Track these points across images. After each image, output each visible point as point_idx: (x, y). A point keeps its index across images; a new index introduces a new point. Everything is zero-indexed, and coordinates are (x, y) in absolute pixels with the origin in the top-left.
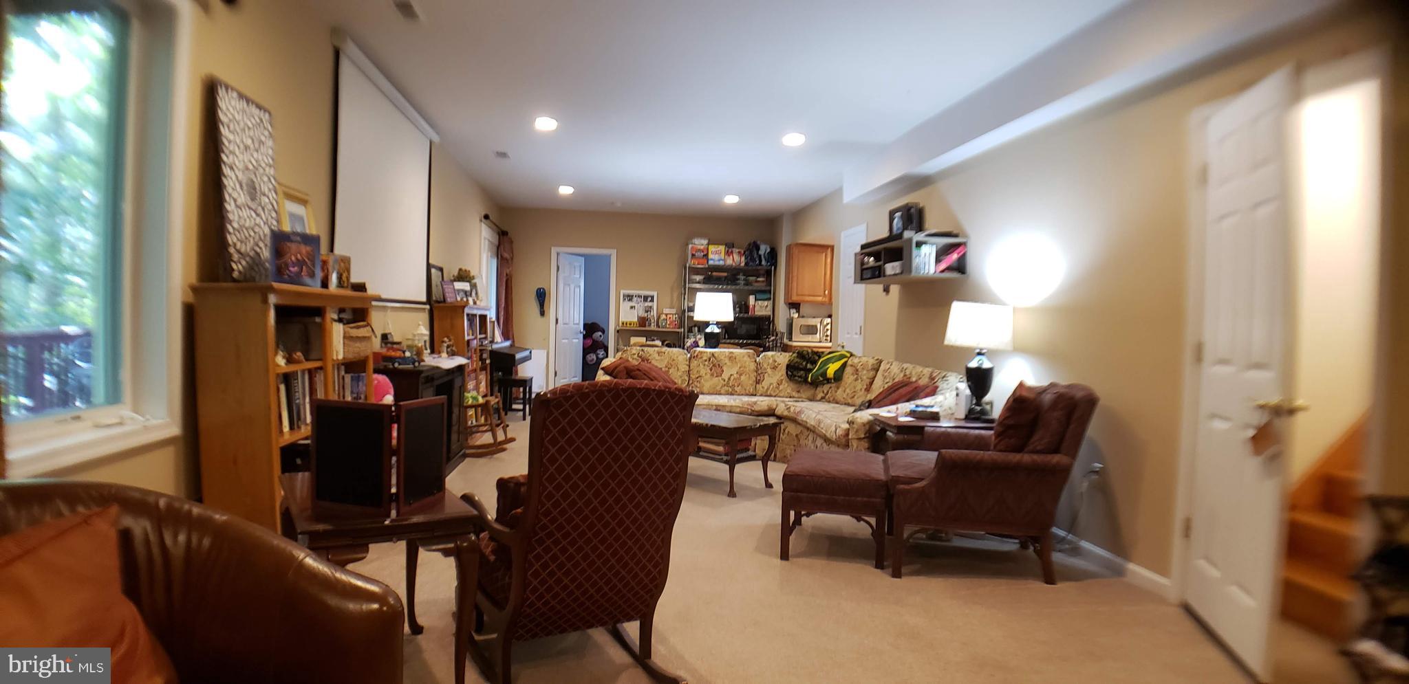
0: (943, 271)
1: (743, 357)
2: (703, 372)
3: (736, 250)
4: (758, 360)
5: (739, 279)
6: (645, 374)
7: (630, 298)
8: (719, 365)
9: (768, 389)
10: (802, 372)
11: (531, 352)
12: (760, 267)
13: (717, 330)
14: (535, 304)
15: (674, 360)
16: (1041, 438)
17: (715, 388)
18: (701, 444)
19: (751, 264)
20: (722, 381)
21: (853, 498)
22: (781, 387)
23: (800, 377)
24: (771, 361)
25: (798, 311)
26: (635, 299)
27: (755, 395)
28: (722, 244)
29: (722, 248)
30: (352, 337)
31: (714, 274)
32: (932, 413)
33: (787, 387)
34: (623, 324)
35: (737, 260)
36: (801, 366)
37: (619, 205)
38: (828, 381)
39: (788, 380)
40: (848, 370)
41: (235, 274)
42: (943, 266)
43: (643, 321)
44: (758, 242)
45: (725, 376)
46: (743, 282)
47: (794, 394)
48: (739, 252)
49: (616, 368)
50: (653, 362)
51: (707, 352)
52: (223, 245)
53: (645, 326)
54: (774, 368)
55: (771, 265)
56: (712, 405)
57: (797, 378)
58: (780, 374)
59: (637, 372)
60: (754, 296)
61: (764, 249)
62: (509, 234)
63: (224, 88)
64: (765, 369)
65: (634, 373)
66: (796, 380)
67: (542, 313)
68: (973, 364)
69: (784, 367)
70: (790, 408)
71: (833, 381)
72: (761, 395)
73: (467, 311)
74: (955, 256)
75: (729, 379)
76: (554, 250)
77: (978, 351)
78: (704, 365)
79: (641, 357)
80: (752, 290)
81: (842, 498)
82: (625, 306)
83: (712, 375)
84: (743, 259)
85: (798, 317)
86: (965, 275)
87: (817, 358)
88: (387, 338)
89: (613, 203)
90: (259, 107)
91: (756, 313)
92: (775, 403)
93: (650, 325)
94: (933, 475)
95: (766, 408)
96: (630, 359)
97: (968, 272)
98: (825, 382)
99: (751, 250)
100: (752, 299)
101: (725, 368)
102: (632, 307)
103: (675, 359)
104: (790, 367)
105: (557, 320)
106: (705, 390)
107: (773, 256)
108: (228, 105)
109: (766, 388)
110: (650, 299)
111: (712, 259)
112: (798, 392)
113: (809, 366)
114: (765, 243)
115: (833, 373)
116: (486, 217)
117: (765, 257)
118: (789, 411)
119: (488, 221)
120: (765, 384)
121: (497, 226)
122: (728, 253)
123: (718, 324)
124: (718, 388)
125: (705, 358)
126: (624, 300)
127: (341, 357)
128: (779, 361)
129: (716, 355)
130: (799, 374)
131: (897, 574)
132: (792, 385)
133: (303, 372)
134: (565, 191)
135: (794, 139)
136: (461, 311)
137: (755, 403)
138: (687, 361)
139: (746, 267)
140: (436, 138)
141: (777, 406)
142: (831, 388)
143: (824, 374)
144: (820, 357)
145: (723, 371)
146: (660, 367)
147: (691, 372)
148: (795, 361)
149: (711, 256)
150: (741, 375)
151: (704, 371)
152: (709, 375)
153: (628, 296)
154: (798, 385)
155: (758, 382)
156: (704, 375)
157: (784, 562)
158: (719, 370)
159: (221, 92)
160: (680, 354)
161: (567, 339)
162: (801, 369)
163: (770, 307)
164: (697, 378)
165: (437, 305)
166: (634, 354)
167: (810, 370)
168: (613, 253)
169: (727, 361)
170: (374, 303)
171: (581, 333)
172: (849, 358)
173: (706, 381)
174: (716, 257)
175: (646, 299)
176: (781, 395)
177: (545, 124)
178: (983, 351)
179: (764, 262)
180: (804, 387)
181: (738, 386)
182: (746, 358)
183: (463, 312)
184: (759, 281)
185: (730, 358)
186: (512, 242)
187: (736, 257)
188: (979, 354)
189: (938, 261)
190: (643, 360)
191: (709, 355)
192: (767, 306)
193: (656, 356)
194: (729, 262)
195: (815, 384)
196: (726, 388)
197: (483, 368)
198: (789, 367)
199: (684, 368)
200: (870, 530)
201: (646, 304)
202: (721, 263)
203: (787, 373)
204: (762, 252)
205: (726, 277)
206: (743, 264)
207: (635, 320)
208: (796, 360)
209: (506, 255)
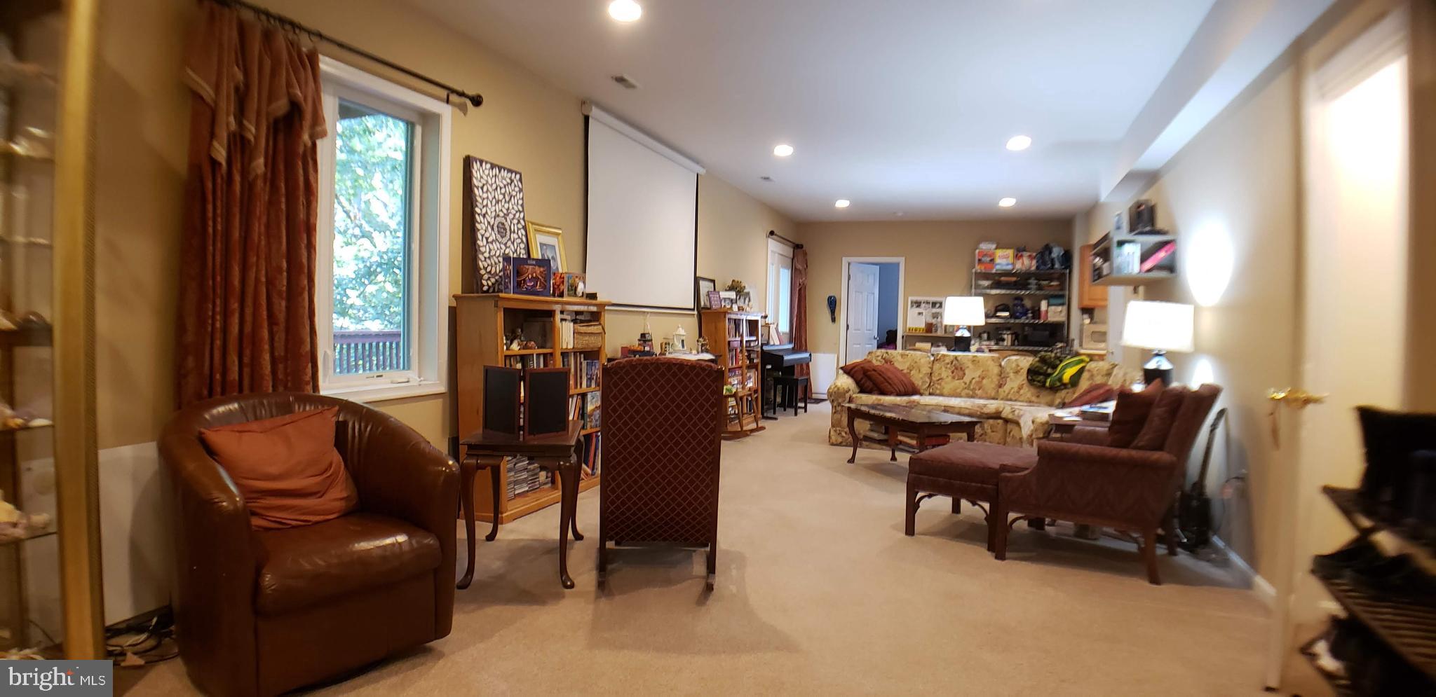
0: (1149, 271)
1: (987, 361)
2: (944, 375)
3: (1026, 254)
4: (1003, 364)
5: (1029, 284)
6: (880, 375)
7: (918, 304)
8: (961, 368)
9: (1009, 393)
10: (1042, 377)
11: (810, 355)
12: (1052, 271)
13: (967, 334)
14: (827, 312)
15: (916, 362)
16: (1145, 436)
17: (956, 390)
18: (900, 438)
19: (1042, 267)
20: (963, 384)
21: (968, 483)
22: (1022, 392)
23: (1039, 381)
24: (1014, 365)
25: (1092, 318)
26: (923, 305)
27: (997, 399)
28: (1010, 248)
29: (1010, 252)
30: (582, 333)
31: (1003, 278)
32: (1103, 414)
33: (1028, 392)
34: (909, 330)
35: (1026, 263)
36: (1041, 371)
37: (900, 214)
38: (1065, 386)
39: (1028, 384)
40: (1085, 375)
41: (485, 288)
42: (1148, 265)
43: (930, 327)
44: (1052, 245)
45: (967, 379)
46: (1035, 287)
47: (1034, 399)
48: (1030, 256)
49: (854, 367)
50: (896, 365)
51: (949, 356)
52: (476, 268)
53: (931, 332)
54: (1017, 372)
55: (1066, 268)
56: (940, 406)
57: (1035, 383)
58: (1022, 379)
59: (873, 372)
60: (1047, 301)
61: (1057, 252)
62: (804, 246)
63: (478, 163)
64: (1008, 373)
65: (869, 373)
66: (1036, 385)
67: (834, 320)
68: (1151, 365)
69: (1026, 371)
70: (1014, 411)
71: (1069, 386)
72: (1002, 399)
73: (728, 316)
74: (1162, 255)
75: (971, 382)
76: (845, 260)
77: (1155, 352)
78: (946, 368)
79: (884, 359)
80: (1046, 295)
81: (958, 482)
82: (913, 312)
83: (954, 378)
84: (1034, 262)
85: (1090, 323)
86: (1173, 275)
87: (1058, 362)
88: (645, 337)
89: (895, 213)
90: (510, 171)
91: (1049, 319)
92: (1002, 406)
93: (936, 331)
94: (1035, 465)
95: (994, 411)
96: (874, 361)
97: (1178, 271)
98: (1063, 387)
99: (1043, 254)
100: (1044, 305)
101: (967, 372)
102: (920, 314)
103: (918, 361)
104: (1032, 373)
105: (848, 326)
106: (946, 391)
107: (1067, 258)
108: (480, 174)
109: (1007, 392)
110: (938, 305)
111: (998, 264)
112: (1038, 396)
113: (1050, 371)
114: (1059, 245)
115: (1069, 377)
116: (772, 233)
117: (1058, 259)
118: (1014, 415)
119: (774, 236)
120: (1006, 388)
121: (790, 242)
122: (1017, 257)
123: (969, 328)
124: (959, 391)
125: (947, 361)
126: (912, 306)
127: (570, 346)
128: (1021, 365)
129: (959, 359)
130: (1039, 379)
131: (1000, 556)
132: (1033, 390)
133: (538, 355)
134: (842, 204)
135: (1019, 143)
136: (723, 316)
137: (985, 405)
138: (930, 363)
139: (1038, 271)
140: (702, 171)
141: (1004, 408)
142: (1068, 393)
143: (1060, 379)
144: (1061, 361)
145: (964, 374)
146: (901, 368)
147: (933, 375)
148: (1036, 365)
149: (998, 261)
150: (983, 378)
151: (946, 373)
152: (950, 378)
153: (916, 302)
154: (1038, 390)
155: (1000, 386)
156: (945, 377)
157: (908, 538)
158: (961, 373)
159: (476, 166)
160: (923, 357)
161: (860, 344)
162: (1041, 374)
163: (1064, 313)
164: (938, 380)
165: (704, 311)
166: (878, 356)
167: (1049, 375)
168: (901, 260)
169: (970, 364)
170: (606, 308)
171: (875, 338)
172: (1088, 362)
173: (946, 383)
174: (1004, 261)
175: (934, 304)
176: (1020, 399)
177: (783, 150)
178: (1161, 353)
179: (1057, 266)
180: (1044, 393)
181: (979, 389)
182: (990, 363)
183: (725, 317)
184: (1052, 286)
185: (974, 361)
186: (805, 254)
187: (1026, 261)
188: (1157, 355)
189: (1144, 259)
190: (886, 362)
191: (952, 358)
192: (1061, 311)
193: (899, 358)
194: (1019, 266)
195: (1054, 389)
196: (967, 391)
197: (752, 366)
198: (1029, 371)
199: (926, 370)
200: (985, 515)
201: (934, 310)
202: (1010, 267)
203: (1027, 377)
204: (1054, 255)
205: (1015, 282)
206: (1033, 268)
207: (923, 326)
208: (1038, 364)
209: (799, 267)
